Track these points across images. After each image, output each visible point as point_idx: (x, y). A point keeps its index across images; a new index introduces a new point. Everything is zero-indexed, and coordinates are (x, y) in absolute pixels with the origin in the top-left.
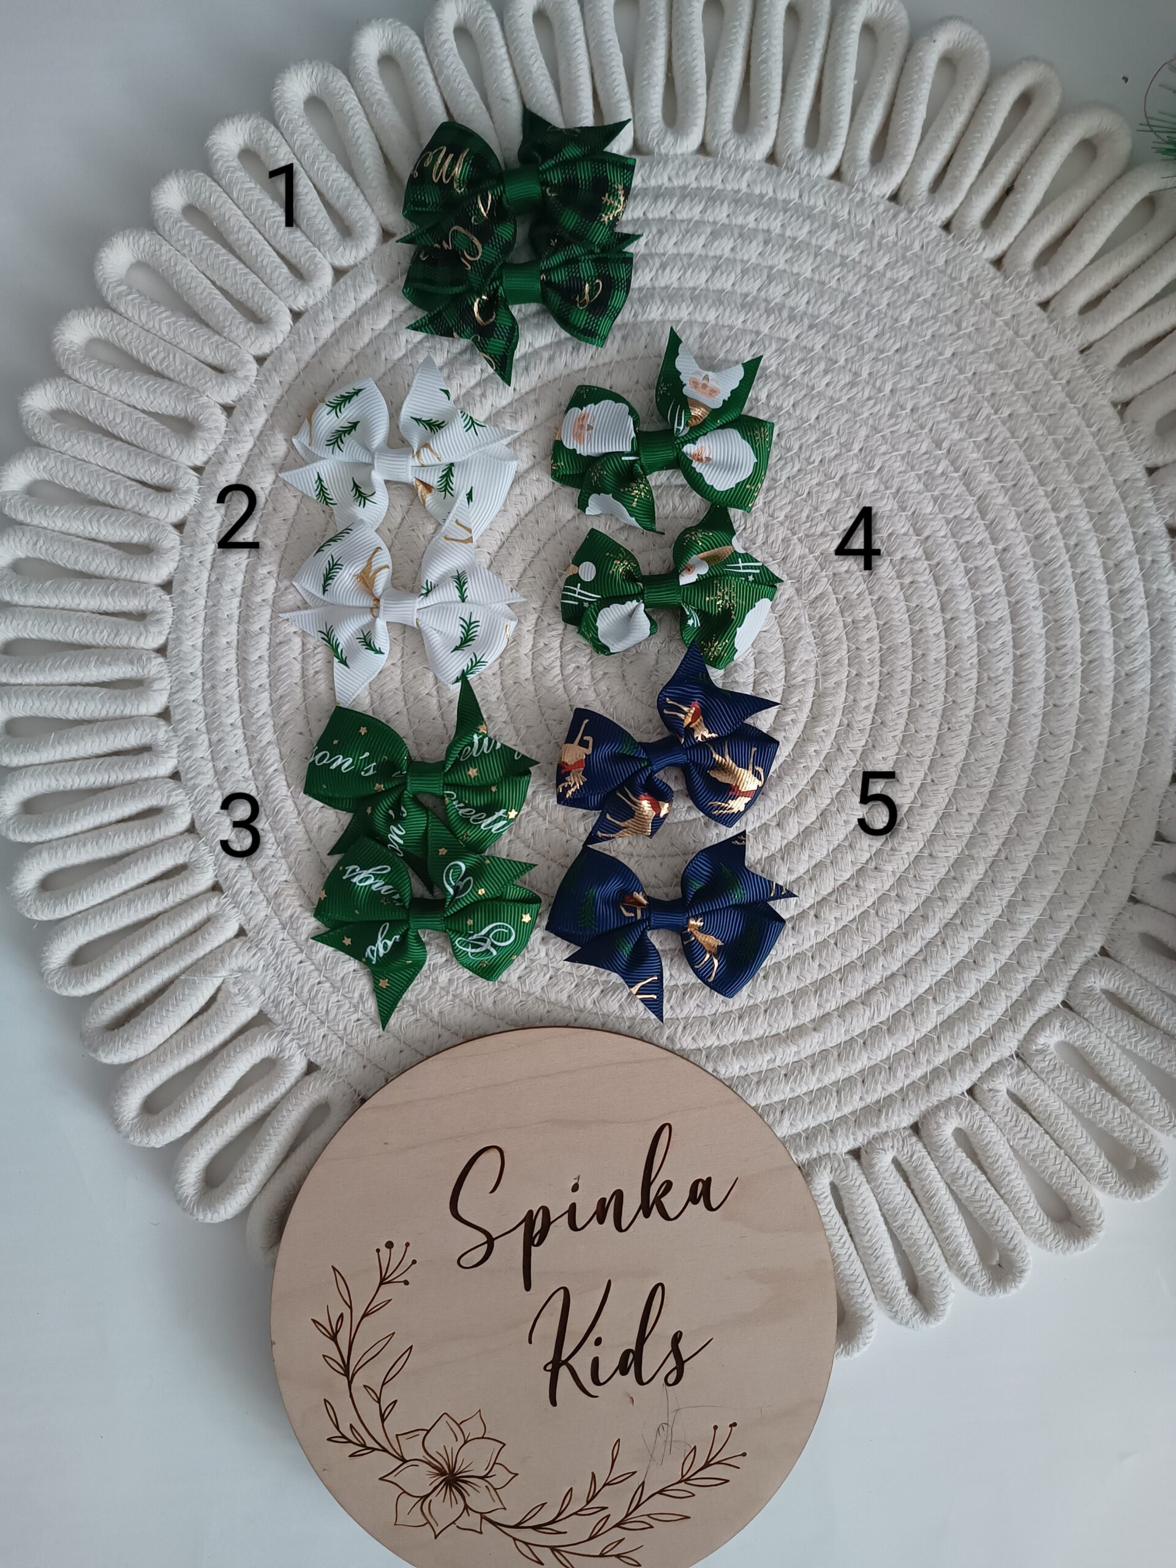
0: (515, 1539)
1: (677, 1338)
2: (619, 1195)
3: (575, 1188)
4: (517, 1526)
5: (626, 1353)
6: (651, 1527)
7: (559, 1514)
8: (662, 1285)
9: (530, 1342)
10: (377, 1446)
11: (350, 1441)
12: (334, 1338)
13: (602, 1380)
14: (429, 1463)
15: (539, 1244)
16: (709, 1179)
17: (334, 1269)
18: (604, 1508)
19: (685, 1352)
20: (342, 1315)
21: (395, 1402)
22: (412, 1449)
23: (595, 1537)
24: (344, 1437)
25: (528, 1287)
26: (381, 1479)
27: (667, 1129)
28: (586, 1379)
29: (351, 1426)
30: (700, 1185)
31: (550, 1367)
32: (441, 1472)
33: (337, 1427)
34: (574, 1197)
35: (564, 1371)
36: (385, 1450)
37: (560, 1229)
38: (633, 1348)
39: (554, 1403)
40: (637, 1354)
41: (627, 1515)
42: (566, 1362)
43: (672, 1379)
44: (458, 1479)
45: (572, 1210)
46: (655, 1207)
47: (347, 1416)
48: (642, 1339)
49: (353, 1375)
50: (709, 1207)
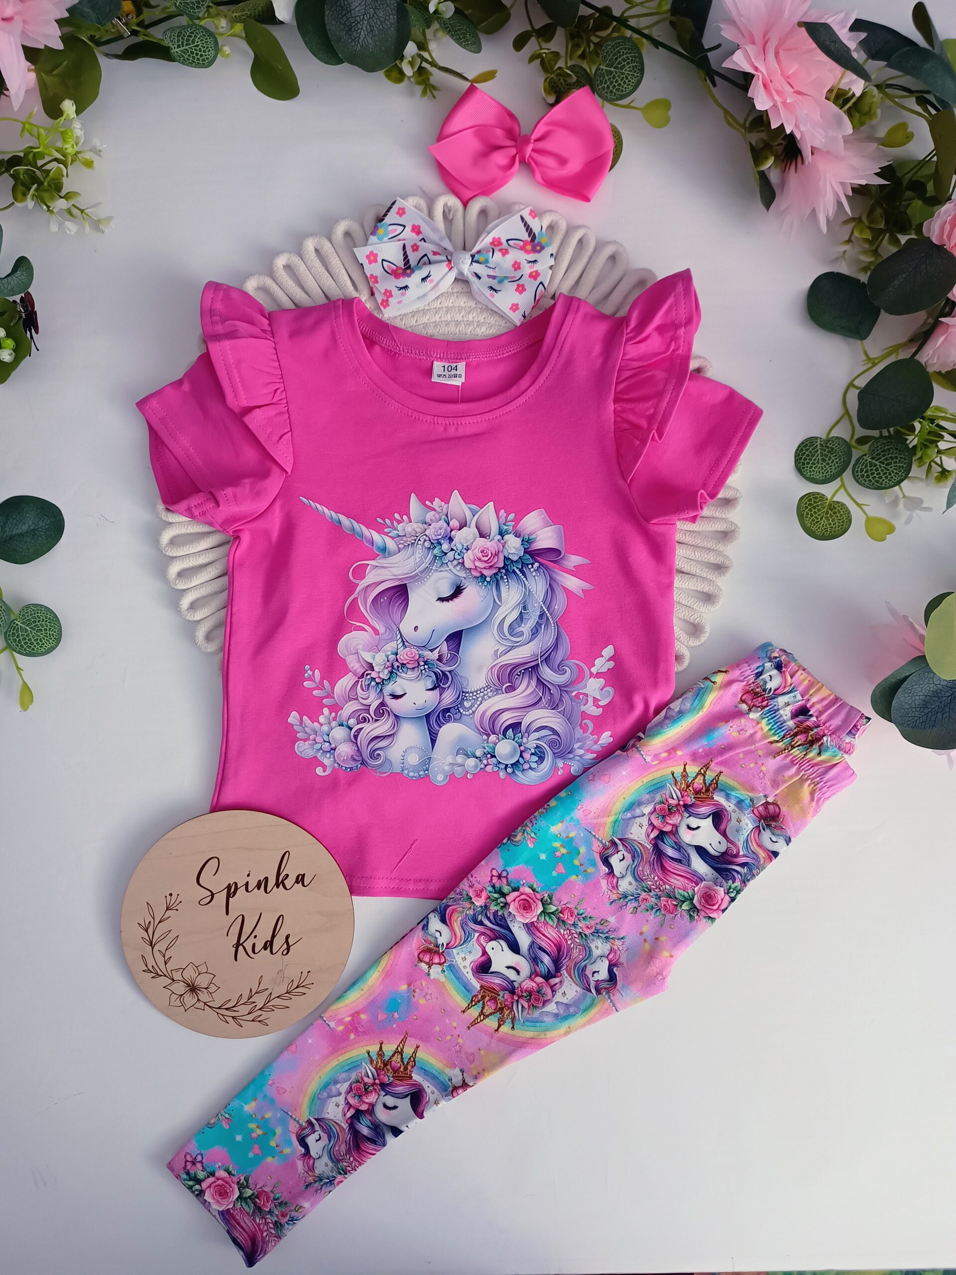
0: (218, 1013)
1: (287, 937)
2: (266, 879)
3: (249, 875)
4: (219, 1008)
5: (267, 941)
6: (273, 1010)
7: (237, 1004)
8: (282, 915)
9: (227, 935)
10: (163, 974)
11: (151, 972)
12: (147, 931)
13: (256, 952)
14: (184, 982)
15: (233, 897)
16: (304, 874)
17: (148, 903)
18: (254, 1002)
19: (291, 942)
20: (150, 922)
21: (171, 957)
22: (177, 976)
23: (251, 1013)
24: (149, 970)
25: (227, 913)
26: (164, 987)
27: (288, 853)
28: (250, 952)
29: (153, 966)
30: (300, 876)
31: (235, 946)
32: (188, 985)
33: (147, 966)
34: (248, 879)
35: (241, 947)
36: (166, 976)
37: (241, 891)
38: (270, 940)
39: (236, 960)
40: (271, 943)
41: (264, 1005)
42: (242, 944)
43: (285, 953)
44: (196, 989)
45: (247, 884)
46: (281, 885)
47: (151, 963)
48: (273, 936)
49: (154, 945)
50: (303, 885)
